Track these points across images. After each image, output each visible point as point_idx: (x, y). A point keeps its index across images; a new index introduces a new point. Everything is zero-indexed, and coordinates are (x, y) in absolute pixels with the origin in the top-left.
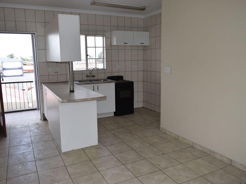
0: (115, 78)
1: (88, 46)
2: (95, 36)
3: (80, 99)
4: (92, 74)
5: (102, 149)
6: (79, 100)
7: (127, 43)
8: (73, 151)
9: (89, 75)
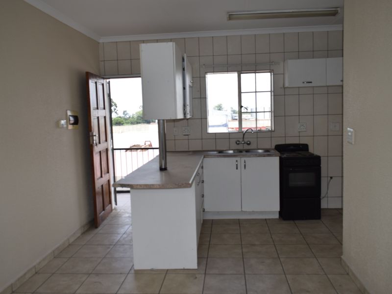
0: (292, 147)
1: (242, 91)
2: (255, 73)
3: (141, 185)
4: (246, 140)
5: (196, 278)
6: (138, 187)
7: (311, 82)
8: (152, 270)
9: (241, 140)
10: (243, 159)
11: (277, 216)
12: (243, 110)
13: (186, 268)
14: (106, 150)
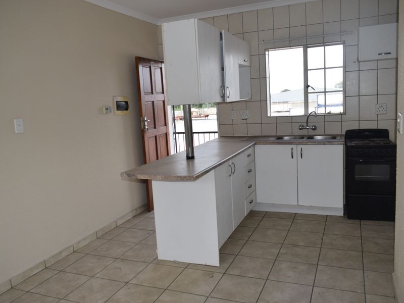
0: (367, 133)
1: (309, 69)
2: (324, 46)
4: (310, 125)
5: (212, 277)
8: (174, 262)
9: (305, 124)
10: (300, 147)
11: (341, 213)
12: (310, 90)
13: (207, 264)
14: (165, 135)
